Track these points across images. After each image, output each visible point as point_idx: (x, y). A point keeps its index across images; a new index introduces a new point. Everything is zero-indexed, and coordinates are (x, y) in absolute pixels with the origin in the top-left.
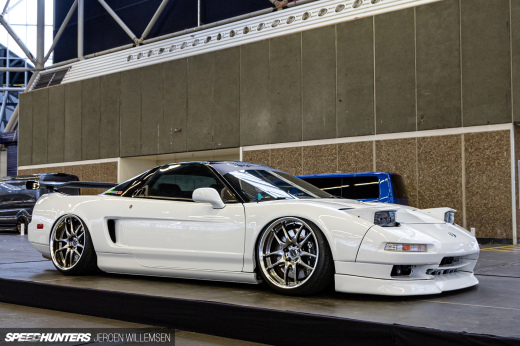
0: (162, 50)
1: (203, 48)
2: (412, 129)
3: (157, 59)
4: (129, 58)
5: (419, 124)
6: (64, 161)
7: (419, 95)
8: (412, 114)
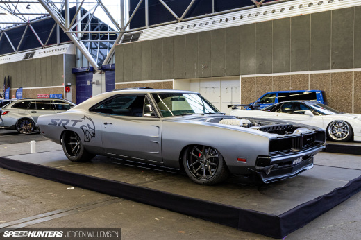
0: (195, 25)
1: (217, 26)
2: (328, 69)
3: (192, 30)
4: (176, 29)
5: (332, 66)
6: (142, 80)
7: (332, 53)
8: (329, 62)
